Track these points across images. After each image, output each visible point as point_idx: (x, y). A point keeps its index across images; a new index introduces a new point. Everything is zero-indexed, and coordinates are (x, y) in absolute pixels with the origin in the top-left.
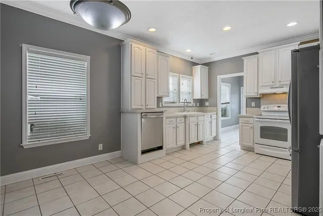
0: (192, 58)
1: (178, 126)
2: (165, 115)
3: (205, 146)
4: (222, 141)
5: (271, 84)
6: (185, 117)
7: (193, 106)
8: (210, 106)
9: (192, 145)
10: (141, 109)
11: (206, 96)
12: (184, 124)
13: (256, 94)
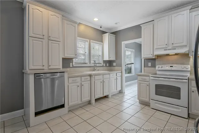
0: (101, 27)
1: (82, 84)
2: (66, 75)
3: (110, 100)
4: (126, 94)
5: (164, 46)
6: (90, 76)
7: (103, 66)
8: (116, 66)
9: (97, 100)
10: (43, 69)
11: (113, 58)
12: (89, 82)
13: (152, 56)
